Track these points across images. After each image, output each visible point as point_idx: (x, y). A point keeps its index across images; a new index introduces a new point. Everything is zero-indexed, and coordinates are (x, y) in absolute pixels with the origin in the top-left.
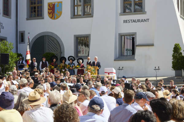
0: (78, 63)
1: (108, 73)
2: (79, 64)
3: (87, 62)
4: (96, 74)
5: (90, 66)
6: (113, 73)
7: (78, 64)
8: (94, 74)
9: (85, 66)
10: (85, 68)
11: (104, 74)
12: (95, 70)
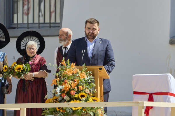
0: (23, 52)
1: (147, 96)
2: (25, 58)
3: (60, 49)
4: (99, 99)
5: (73, 65)
6: (166, 94)
7: (19, 56)
8: (91, 99)
9: (51, 64)
10: (49, 71)
11: (131, 100)
12: (95, 82)
